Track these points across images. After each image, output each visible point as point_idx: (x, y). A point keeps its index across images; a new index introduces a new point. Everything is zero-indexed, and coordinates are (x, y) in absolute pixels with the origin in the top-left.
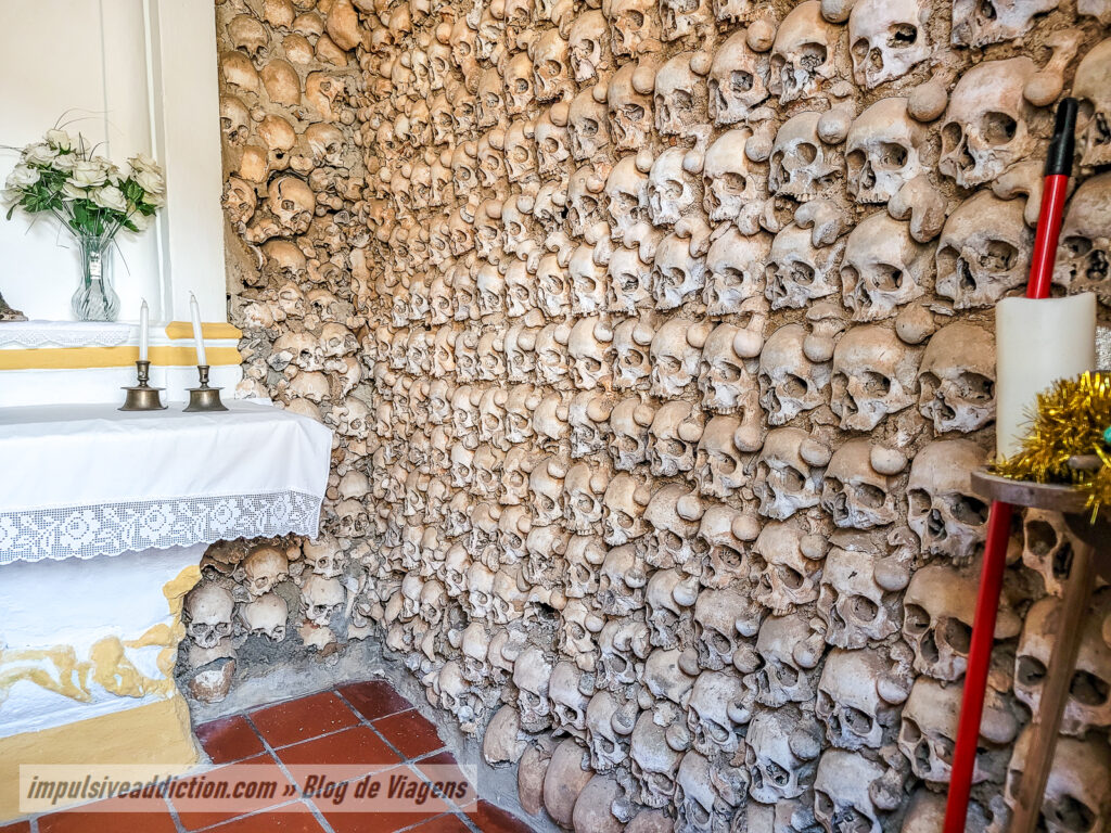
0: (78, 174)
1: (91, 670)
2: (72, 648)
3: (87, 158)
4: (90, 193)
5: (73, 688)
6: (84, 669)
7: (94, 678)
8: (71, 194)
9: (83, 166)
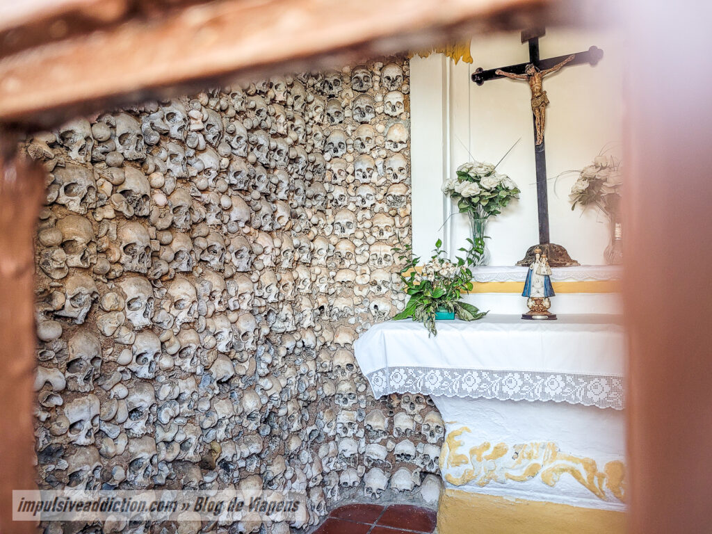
0: (610, 180)
1: (605, 479)
2: (595, 462)
3: (616, 169)
4: (617, 190)
5: (595, 487)
6: (601, 477)
7: (607, 485)
8: (605, 191)
9: (613, 174)
